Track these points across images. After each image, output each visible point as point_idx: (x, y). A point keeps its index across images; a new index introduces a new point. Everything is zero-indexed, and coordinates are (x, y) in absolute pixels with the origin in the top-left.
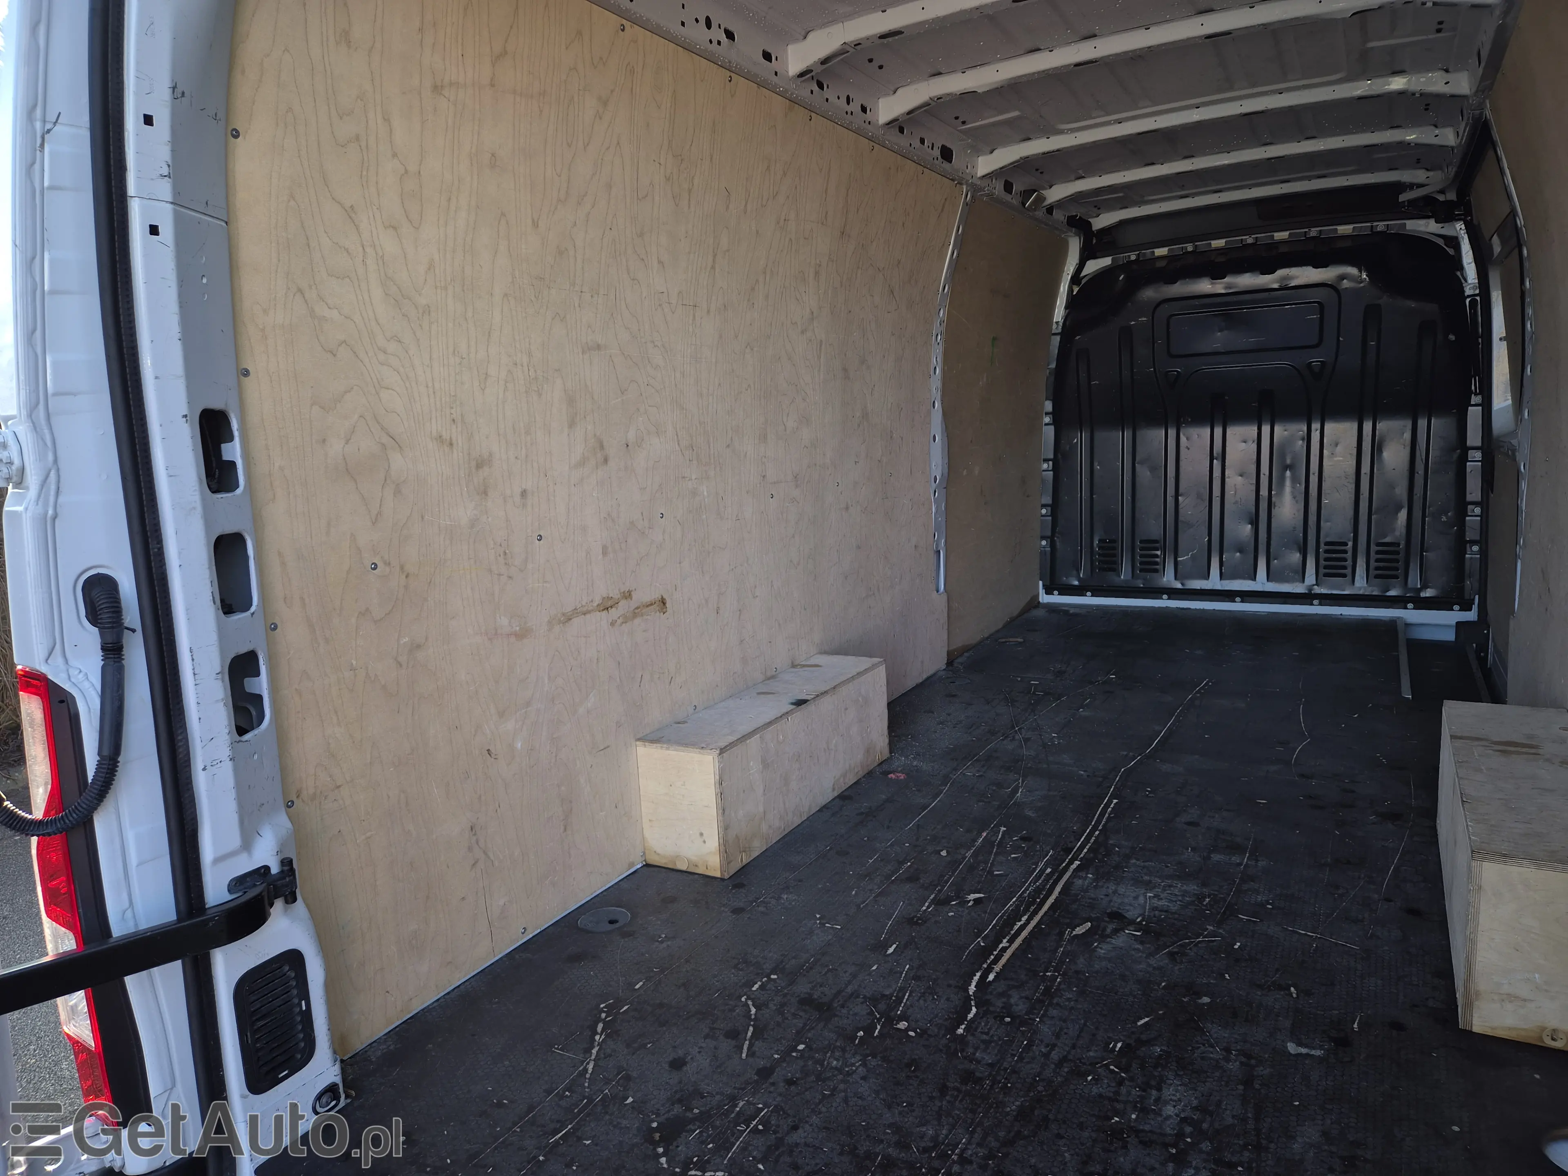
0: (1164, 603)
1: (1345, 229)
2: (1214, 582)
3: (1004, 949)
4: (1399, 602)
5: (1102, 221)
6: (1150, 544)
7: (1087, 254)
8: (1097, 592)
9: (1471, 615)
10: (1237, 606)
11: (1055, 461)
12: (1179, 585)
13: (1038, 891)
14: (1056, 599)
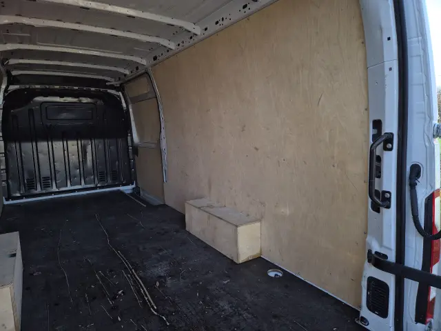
0: (53, 196)
1: (93, 89)
2: (69, 187)
3: (148, 299)
4: (118, 186)
5: (14, 73)
6: (46, 179)
7: (9, 83)
8: (27, 197)
9: (134, 186)
10: (76, 194)
11: (5, 153)
12: (57, 190)
13: (134, 281)
14: (11, 202)
